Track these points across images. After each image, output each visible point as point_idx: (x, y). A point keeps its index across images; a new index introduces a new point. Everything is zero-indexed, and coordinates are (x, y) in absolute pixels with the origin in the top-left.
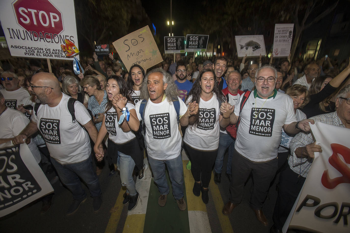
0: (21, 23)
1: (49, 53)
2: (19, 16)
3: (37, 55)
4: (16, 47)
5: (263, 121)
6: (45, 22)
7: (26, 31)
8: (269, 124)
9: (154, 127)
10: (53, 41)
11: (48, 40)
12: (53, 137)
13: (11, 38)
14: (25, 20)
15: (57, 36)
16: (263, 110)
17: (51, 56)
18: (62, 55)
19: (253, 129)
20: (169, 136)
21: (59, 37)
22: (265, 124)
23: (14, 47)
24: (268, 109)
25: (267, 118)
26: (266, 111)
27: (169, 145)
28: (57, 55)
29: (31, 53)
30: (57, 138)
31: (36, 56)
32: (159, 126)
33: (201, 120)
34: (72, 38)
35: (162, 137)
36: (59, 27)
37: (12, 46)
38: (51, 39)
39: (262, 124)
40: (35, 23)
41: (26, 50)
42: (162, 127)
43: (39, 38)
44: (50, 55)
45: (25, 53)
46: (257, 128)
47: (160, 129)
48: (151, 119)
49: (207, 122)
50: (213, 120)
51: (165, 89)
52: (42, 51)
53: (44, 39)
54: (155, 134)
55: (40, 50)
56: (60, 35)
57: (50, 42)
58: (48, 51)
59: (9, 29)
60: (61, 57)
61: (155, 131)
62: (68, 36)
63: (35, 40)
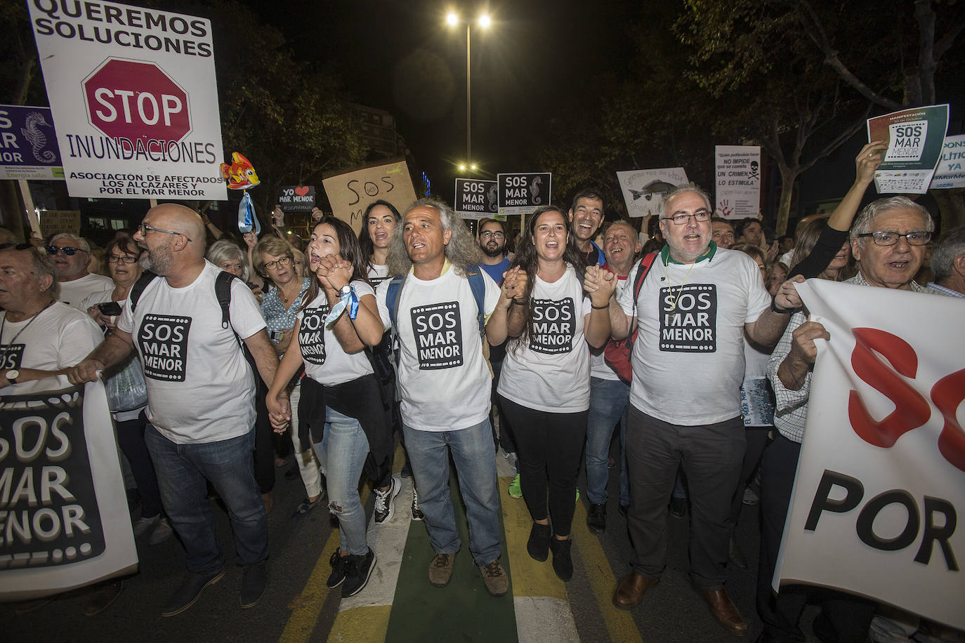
0: (96, 121)
1: (155, 185)
2: (94, 105)
3: (128, 191)
4: (82, 176)
5: (689, 315)
6: (150, 117)
7: (107, 139)
8: (704, 320)
9: (422, 337)
10: (167, 157)
11: (155, 155)
12: (168, 362)
13: (73, 155)
14: (108, 113)
15: (175, 146)
16: (688, 289)
17: (160, 192)
18: (187, 190)
19: (668, 339)
20: (458, 362)
21: (180, 146)
22: (696, 322)
23: (78, 176)
24: (698, 285)
25: (699, 307)
26: (695, 290)
27: (458, 386)
28: (174, 191)
29: (114, 188)
30: (178, 365)
31: (124, 195)
32: (435, 333)
33: (538, 328)
34: (209, 148)
35: (440, 365)
36: (181, 123)
37: (73, 175)
38: (162, 153)
39: (689, 322)
40: (128, 120)
41: (104, 182)
42: (442, 337)
43: (135, 152)
44: (157, 190)
45: (101, 189)
46: (677, 334)
47: (437, 341)
48: (414, 317)
49: (553, 334)
50: (568, 325)
51: (446, 242)
52: (139, 182)
53: (147, 153)
54: (423, 359)
55: (135, 180)
56: (183, 143)
57: (159, 159)
58: (154, 182)
59: (70, 136)
60: (183, 193)
61: (425, 349)
62: (202, 144)
63: (125, 158)
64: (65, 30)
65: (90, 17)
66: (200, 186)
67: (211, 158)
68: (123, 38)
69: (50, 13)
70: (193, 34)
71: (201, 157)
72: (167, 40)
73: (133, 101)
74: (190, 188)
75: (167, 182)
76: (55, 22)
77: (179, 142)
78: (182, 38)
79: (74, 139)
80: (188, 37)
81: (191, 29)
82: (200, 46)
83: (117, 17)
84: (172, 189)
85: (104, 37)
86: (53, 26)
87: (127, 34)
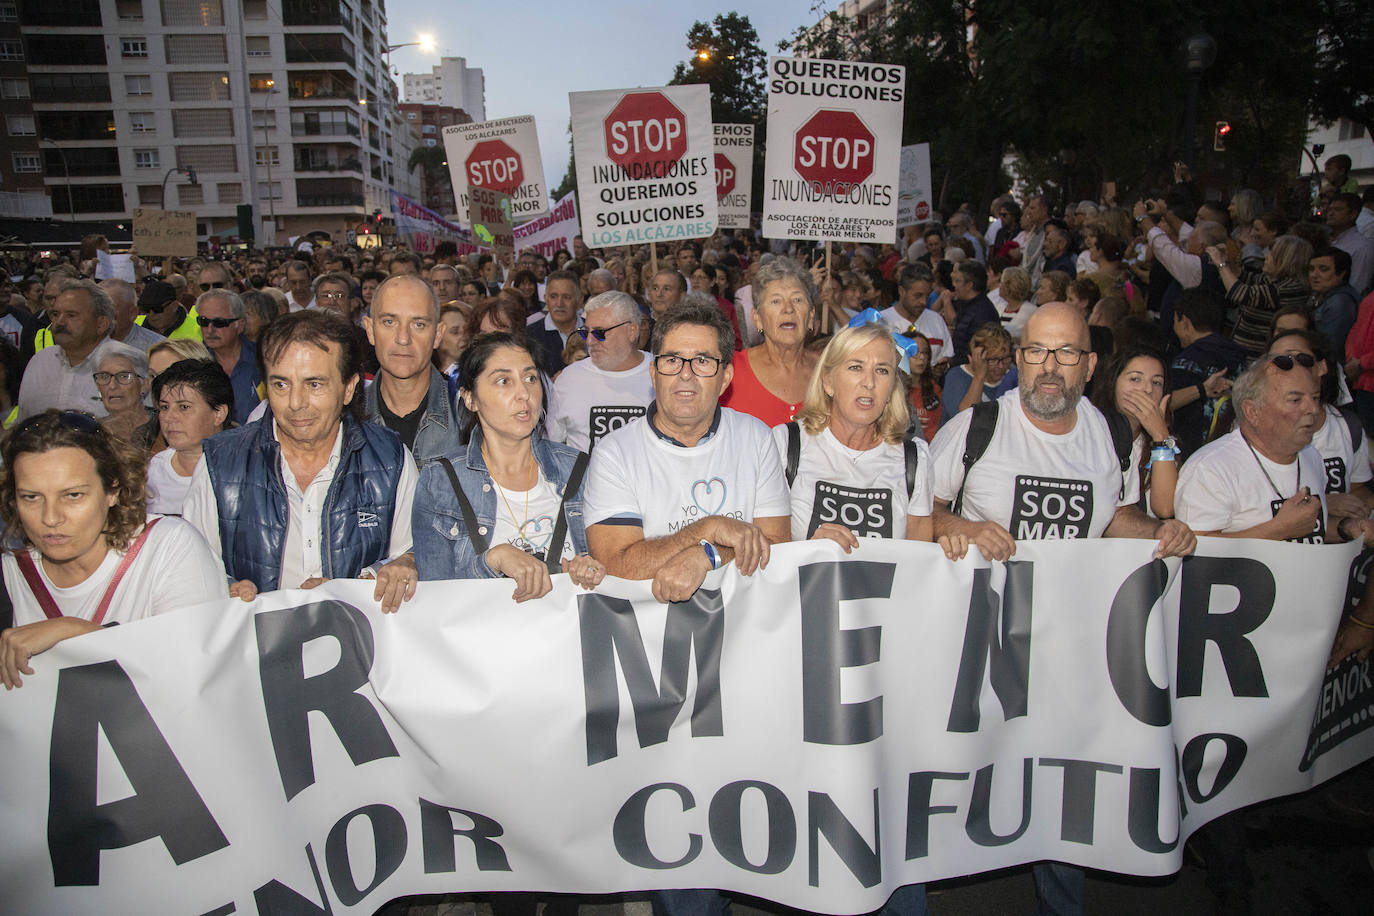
64: (791, 88)
65: (811, 75)
66: (873, 229)
67: (886, 200)
68: (833, 90)
69: (783, 75)
70: (890, 81)
71: (879, 199)
72: (868, 89)
73: (830, 146)
74: (864, 230)
75: (845, 224)
76: (785, 81)
77: (861, 185)
78: (879, 85)
79: (778, 183)
80: (885, 84)
81: (888, 77)
82: (893, 92)
83: (831, 73)
84: (848, 231)
85: (818, 91)
86: (783, 86)
87: (836, 86)
